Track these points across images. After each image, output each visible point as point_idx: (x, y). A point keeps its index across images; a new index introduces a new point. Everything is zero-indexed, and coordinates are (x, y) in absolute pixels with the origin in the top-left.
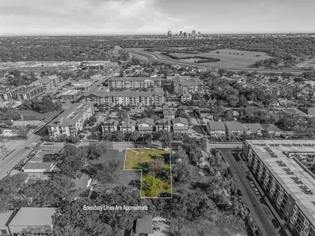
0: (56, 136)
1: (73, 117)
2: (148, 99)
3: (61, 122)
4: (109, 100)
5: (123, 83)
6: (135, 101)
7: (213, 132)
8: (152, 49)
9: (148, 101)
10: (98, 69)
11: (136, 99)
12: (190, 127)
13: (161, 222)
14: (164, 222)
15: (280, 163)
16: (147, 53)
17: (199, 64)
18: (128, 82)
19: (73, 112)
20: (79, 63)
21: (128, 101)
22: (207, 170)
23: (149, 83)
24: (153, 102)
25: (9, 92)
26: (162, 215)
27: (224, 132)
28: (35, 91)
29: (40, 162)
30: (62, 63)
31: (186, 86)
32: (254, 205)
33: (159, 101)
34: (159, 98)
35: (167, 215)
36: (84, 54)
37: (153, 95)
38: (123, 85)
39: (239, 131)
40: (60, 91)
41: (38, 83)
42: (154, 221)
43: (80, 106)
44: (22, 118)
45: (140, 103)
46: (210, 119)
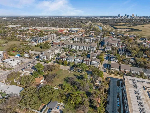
0: (41, 59)
1: (50, 52)
2: (87, 48)
3: (44, 54)
4: (70, 46)
5: (81, 39)
6: (81, 48)
7: (112, 69)
8: (106, 23)
9: (87, 49)
10: (75, 32)
11: (82, 47)
12: (102, 64)
13: (61, 105)
14: (63, 106)
15: (137, 92)
16: (102, 25)
17: (128, 32)
18: (83, 39)
19: (51, 50)
20: (68, 29)
21: (78, 47)
22: (97, 87)
23: (93, 40)
24: (90, 49)
25: (34, 39)
26: (64, 102)
27: (118, 70)
28: (44, 39)
29: (30, 69)
30: (61, 29)
31: (111, 43)
32: (113, 111)
33: (92, 49)
34: (92, 48)
35: (66, 103)
36: (73, 25)
37: (90, 46)
38: (81, 40)
39: (127, 70)
40: (54, 41)
41: (47, 37)
42: (59, 104)
43: (55, 48)
44: (34, 50)
45: (83, 49)
46: (116, 62)
